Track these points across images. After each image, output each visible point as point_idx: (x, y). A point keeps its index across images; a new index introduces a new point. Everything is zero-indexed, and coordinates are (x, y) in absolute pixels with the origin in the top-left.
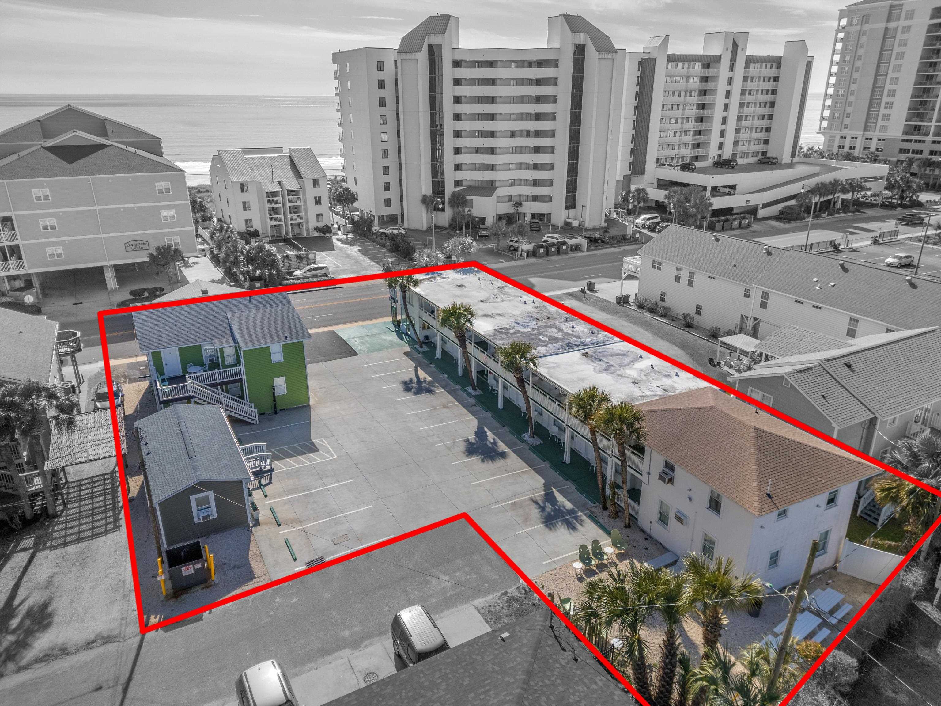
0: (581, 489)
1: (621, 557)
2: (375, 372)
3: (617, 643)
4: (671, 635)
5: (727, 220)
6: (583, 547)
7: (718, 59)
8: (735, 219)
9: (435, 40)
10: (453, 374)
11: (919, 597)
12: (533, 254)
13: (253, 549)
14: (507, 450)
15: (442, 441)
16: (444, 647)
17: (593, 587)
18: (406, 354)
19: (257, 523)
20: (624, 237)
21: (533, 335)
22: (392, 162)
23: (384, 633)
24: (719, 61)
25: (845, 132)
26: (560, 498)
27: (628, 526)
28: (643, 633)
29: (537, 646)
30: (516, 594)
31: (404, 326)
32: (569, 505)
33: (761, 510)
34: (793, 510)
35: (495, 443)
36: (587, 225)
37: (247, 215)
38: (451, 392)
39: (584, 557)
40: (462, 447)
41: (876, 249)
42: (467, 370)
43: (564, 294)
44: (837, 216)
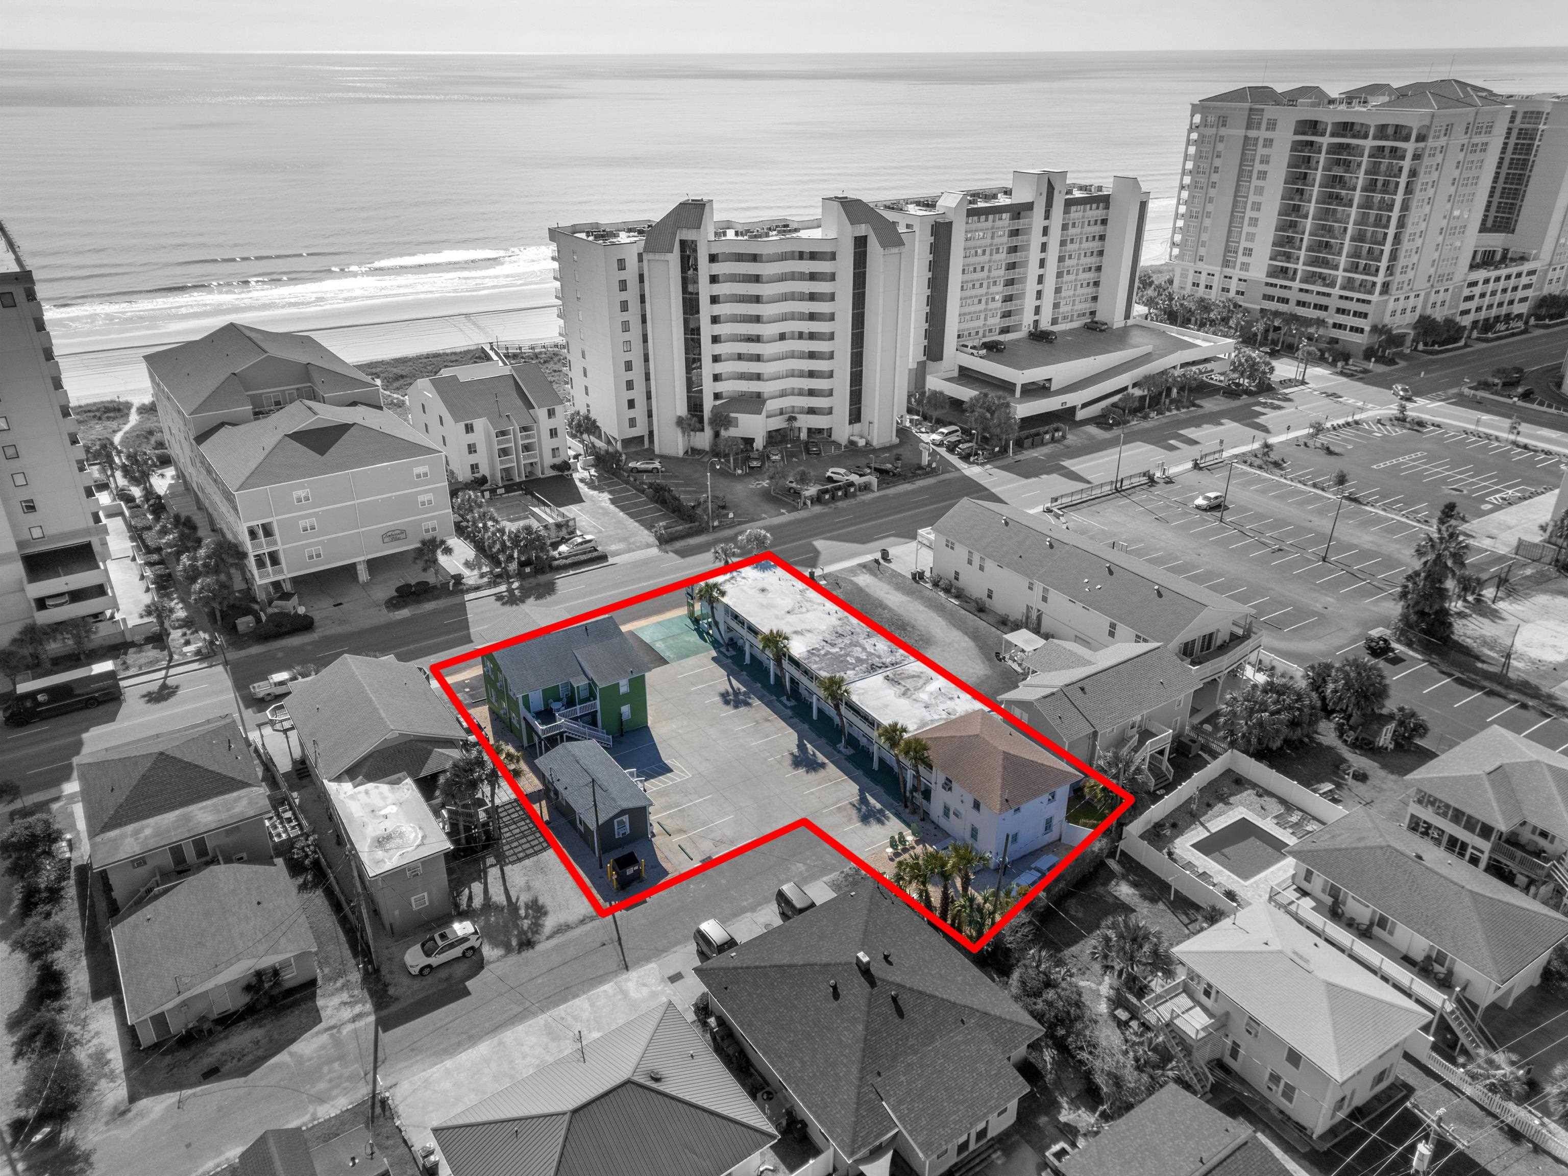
0: (888, 792)
1: (917, 842)
2: (693, 684)
3: (915, 896)
4: (946, 889)
5: (1038, 434)
6: (892, 838)
7: (1029, 206)
8: (1046, 433)
9: (688, 235)
10: (766, 685)
11: (1108, 856)
12: (818, 500)
13: (659, 856)
14: (827, 761)
15: (772, 756)
16: (813, 905)
17: (900, 863)
18: (714, 659)
19: (654, 835)
20: (920, 467)
21: (841, 656)
22: (636, 374)
23: (769, 902)
24: (1031, 209)
25: (1200, 266)
26: (872, 801)
27: (923, 820)
28: (930, 888)
29: (872, 898)
30: (851, 872)
31: (704, 623)
32: (878, 806)
33: (1001, 810)
34: (1025, 807)
35: (814, 755)
36: (875, 443)
37: (473, 459)
38: (769, 704)
39: (893, 844)
40: (788, 761)
41: (1197, 476)
42: (779, 679)
43: (859, 565)
44: (1168, 414)
